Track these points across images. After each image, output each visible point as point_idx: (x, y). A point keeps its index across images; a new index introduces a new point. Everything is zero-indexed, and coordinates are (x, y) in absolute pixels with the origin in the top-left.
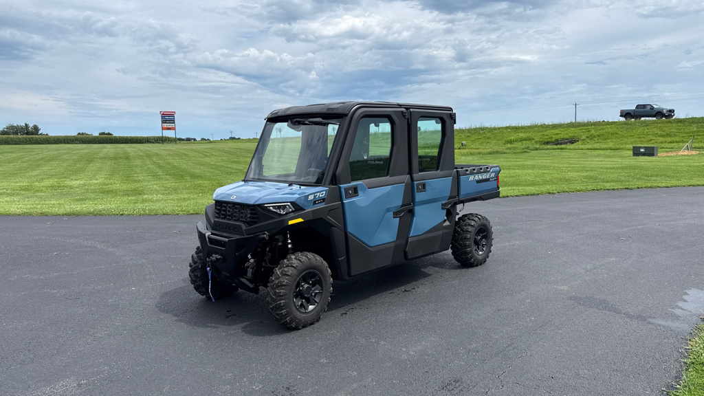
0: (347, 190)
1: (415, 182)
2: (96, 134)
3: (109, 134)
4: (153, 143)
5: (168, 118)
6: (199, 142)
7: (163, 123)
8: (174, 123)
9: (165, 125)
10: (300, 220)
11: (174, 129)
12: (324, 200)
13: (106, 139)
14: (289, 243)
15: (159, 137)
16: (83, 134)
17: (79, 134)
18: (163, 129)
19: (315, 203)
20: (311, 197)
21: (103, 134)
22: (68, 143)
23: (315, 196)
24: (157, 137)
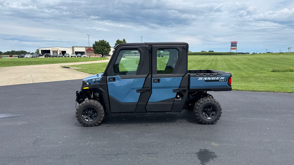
0: (109, 79)
1: (153, 78)
2: (208, 51)
3: (213, 51)
4: (227, 55)
5: (234, 44)
6: (252, 54)
7: (231, 46)
8: (236, 46)
9: (232, 47)
10: (88, 88)
11: (236, 49)
12: (99, 81)
13: (211, 53)
14: (92, 96)
15: (230, 53)
16: (203, 51)
17: (202, 51)
18: (231, 49)
19: (95, 82)
20: (94, 80)
21: (210, 51)
22: (195, 55)
23: (95, 80)
24: (229, 52)
